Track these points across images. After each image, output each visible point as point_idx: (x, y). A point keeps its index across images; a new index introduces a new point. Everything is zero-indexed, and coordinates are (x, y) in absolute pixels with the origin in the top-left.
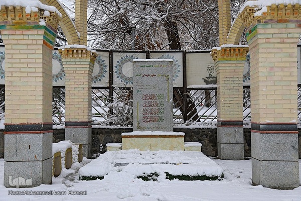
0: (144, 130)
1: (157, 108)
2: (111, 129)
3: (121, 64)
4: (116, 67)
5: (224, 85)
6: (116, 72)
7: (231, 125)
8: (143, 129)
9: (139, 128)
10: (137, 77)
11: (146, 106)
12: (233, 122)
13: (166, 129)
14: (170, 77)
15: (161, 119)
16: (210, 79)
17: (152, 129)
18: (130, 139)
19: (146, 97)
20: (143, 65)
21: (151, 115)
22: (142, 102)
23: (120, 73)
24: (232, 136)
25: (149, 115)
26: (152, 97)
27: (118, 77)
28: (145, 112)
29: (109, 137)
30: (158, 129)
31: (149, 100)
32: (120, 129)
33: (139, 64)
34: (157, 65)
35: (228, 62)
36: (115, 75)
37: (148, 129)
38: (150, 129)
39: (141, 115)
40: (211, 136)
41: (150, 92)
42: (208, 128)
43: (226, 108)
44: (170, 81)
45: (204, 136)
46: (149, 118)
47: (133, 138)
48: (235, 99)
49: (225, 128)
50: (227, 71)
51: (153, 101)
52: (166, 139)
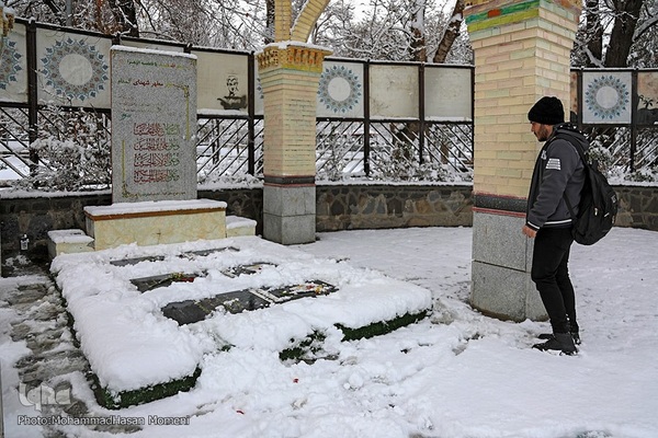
0: (136, 200)
1: (165, 152)
2: (47, 199)
3: (56, 55)
4: (44, 60)
5: (290, 113)
6: (45, 72)
7: (299, 183)
8: (135, 198)
9: (127, 196)
10: (121, 84)
11: (141, 148)
12: (302, 177)
13: (183, 196)
14: (191, 89)
15: (173, 176)
16: (231, 101)
17: (155, 197)
18: (113, 222)
19: (140, 130)
20: (134, 59)
21: (153, 168)
22: (134, 139)
23: (55, 76)
24: (299, 201)
25: (148, 168)
26: (154, 129)
27: (49, 83)
28: (139, 161)
29: (41, 217)
30: (168, 195)
31: (149, 136)
32: (68, 197)
33: (127, 57)
34: (165, 62)
35: (297, 73)
36: (42, 79)
37: (147, 196)
38: (150, 197)
39: (130, 169)
40: (247, 202)
41: (150, 118)
42: (242, 189)
43: (290, 153)
44: (190, 99)
45: (236, 202)
46: (148, 173)
47: (120, 221)
48: (306, 138)
49: (289, 190)
50: (294, 88)
51: (156, 137)
52: (191, 216)
